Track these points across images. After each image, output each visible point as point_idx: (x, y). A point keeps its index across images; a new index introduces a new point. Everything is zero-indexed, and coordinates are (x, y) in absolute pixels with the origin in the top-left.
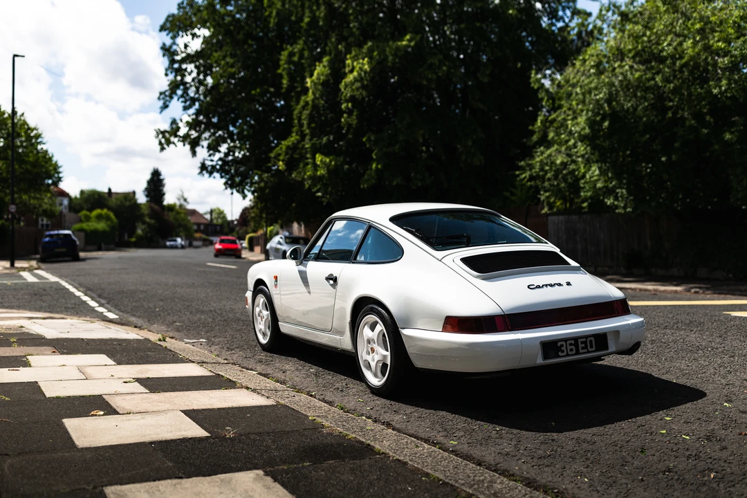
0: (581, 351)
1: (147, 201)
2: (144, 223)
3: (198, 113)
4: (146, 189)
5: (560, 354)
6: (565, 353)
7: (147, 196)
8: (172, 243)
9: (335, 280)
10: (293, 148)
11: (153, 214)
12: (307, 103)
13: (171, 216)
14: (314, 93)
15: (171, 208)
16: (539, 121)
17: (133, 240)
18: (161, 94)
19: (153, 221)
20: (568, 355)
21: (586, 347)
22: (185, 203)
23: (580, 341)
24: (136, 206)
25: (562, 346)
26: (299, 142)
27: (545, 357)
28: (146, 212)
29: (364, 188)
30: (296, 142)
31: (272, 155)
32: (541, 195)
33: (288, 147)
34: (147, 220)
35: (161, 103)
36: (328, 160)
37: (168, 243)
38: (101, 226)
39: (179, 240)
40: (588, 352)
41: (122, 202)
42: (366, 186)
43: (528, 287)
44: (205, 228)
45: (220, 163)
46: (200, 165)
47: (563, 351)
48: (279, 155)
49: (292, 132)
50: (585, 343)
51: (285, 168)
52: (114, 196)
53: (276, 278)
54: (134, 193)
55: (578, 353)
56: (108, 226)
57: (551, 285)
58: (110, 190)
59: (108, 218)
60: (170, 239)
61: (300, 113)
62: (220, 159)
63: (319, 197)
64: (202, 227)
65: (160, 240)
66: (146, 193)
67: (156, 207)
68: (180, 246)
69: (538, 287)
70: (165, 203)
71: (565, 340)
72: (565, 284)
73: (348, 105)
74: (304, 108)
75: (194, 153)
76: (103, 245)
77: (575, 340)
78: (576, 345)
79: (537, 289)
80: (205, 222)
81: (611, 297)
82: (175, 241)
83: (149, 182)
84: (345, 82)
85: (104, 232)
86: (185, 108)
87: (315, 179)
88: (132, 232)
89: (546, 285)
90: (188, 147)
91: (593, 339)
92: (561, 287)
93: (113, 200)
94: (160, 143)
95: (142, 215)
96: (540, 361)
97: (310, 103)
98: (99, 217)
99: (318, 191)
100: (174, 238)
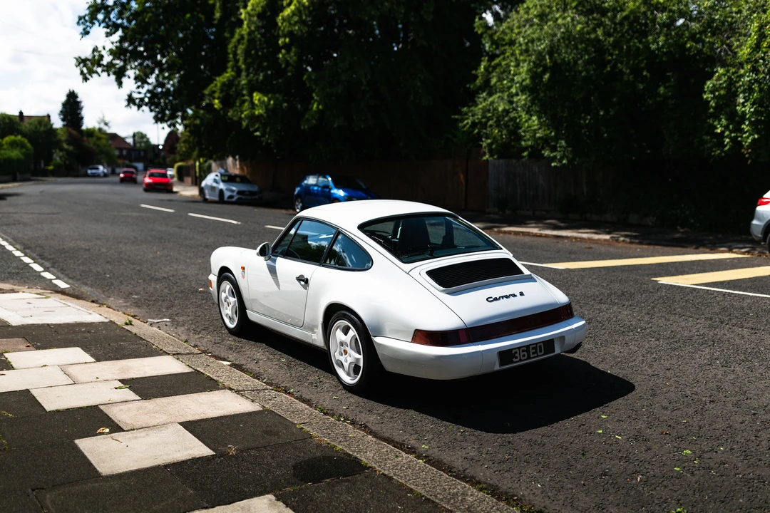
0: (532, 356)
1: (64, 125)
2: (62, 149)
3: (122, 40)
4: (61, 112)
5: (514, 360)
6: (518, 359)
7: (63, 120)
8: (94, 171)
9: (306, 281)
10: (227, 86)
11: (72, 140)
12: (242, 37)
13: (90, 143)
14: (249, 26)
15: (90, 133)
16: (482, 67)
17: (51, 168)
18: (80, 18)
19: (71, 148)
20: (521, 360)
21: (536, 352)
22: (105, 128)
23: (531, 347)
24: (52, 131)
25: (516, 353)
26: (235, 78)
27: (501, 364)
28: (63, 138)
29: (305, 129)
30: (231, 78)
31: (206, 92)
32: (482, 141)
33: (223, 84)
34: (65, 146)
35: (81, 28)
36: (266, 99)
37: (89, 172)
38: (15, 154)
39: (101, 168)
40: (538, 356)
41: (36, 128)
42: (306, 127)
43: (487, 299)
44: (127, 153)
45: (148, 95)
46: (127, 97)
47: (516, 358)
48: (214, 92)
49: (227, 68)
50: (535, 348)
51: (221, 106)
52: (26, 121)
53: (243, 268)
54: (49, 116)
55: (529, 358)
56: (24, 154)
57: (507, 297)
58: (21, 113)
59: (22, 146)
60: (91, 166)
61: (236, 47)
62: (149, 91)
63: (257, 136)
64: (125, 152)
65: (80, 167)
66: (62, 117)
67: (74, 132)
68: (102, 175)
69: (496, 299)
70: (84, 127)
71: (519, 348)
72: (518, 294)
73: (285, 40)
74: (239, 41)
75: (120, 84)
76: (19, 176)
77: (527, 348)
78: (528, 351)
79: (495, 302)
80: (127, 146)
81: (557, 304)
82: (98, 169)
83: (64, 105)
84: (282, 16)
85: (18, 160)
86: (108, 35)
87: (253, 118)
88: (49, 160)
89: (502, 297)
90: (113, 77)
91: (542, 344)
92: (515, 298)
93: (25, 126)
94: (82, 73)
95: (60, 141)
96: (497, 367)
97: (246, 37)
98: (13, 144)
99: (256, 130)
100: (96, 166)
